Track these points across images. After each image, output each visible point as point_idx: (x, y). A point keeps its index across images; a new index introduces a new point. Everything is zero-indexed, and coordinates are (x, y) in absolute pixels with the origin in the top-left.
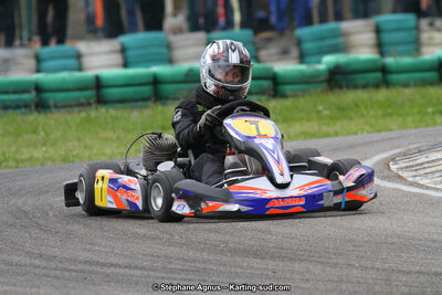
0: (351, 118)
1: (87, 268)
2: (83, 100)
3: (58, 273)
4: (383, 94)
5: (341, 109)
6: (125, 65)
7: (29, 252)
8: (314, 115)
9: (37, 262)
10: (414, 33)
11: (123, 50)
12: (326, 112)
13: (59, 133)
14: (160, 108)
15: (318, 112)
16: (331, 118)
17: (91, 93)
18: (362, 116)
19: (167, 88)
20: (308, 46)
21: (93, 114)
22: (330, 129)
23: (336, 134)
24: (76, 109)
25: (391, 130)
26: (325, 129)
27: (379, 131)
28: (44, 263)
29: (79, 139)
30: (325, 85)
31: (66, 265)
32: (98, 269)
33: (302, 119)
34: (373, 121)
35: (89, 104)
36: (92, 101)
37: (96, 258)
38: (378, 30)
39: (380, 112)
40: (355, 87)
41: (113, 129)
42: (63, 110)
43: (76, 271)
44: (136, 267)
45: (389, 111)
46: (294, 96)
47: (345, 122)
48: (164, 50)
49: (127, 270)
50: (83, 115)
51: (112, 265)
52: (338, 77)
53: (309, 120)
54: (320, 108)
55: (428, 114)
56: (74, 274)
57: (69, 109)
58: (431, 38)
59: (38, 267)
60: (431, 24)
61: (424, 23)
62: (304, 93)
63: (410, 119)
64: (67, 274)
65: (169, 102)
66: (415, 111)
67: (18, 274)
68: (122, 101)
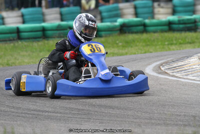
0: (132, 47)
1: (36, 113)
2: (11, 38)
3: (24, 115)
4: (145, 36)
5: (127, 42)
6: (24, 22)
7: (8, 106)
8: (115, 45)
9: (13, 110)
10: (151, 9)
11: (23, 16)
12: (120, 44)
13: (2, 53)
14: (46, 42)
15: (117, 44)
16: (123, 47)
17: (15, 35)
18: (136, 46)
19: (49, 33)
20: (104, 14)
21: (16, 44)
22: (124, 51)
23: (126, 54)
24: (8, 42)
25: (151, 52)
26: (121, 51)
27: (145, 53)
28: (16, 111)
29: (12, 55)
30: (118, 32)
31: (26, 111)
32: (41, 113)
33: (110, 47)
34: (141, 48)
35: (14, 40)
36: (15, 39)
37: (39, 109)
38: (135, 8)
39: (144, 44)
40: (132, 33)
41: (26, 51)
42: (3, 42)
43: (31, 114)
44: (57, 113)
45: (148, 43)
46: (106, 36)
47: (130, 49)
48: (41, 16)
49: (54, 114)
50: (12, 44)
51: (47, 112)
52: (124, 28)
53: (113, 47)
54: (117, 42)
55: (165, 45)
56: (30, 115)
57: (5, 42)
58: (159, 11)
59: (14, 112)
60: (159, 5)
61: (156, 4)
62: (110, 35)
63: (158, 47)
64: (28, 116)
65: (50, 39)
66: (160, 43)
67: (5, 115)
68: (28, 38)
